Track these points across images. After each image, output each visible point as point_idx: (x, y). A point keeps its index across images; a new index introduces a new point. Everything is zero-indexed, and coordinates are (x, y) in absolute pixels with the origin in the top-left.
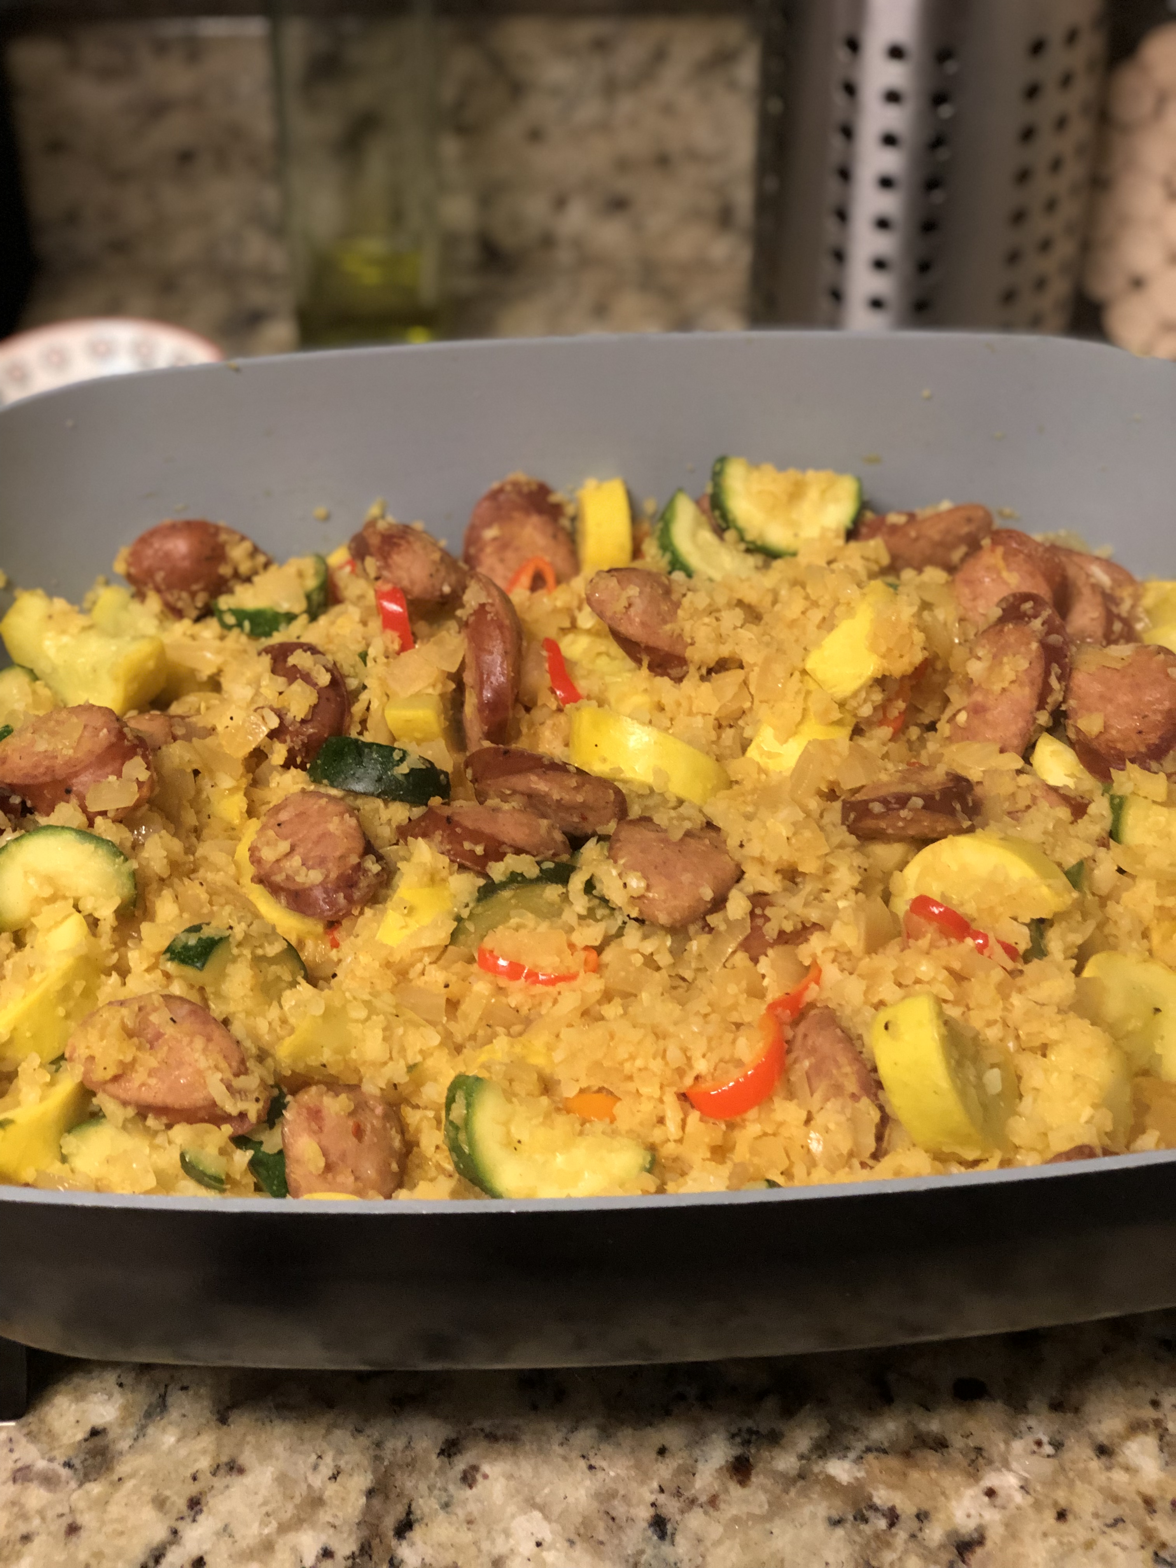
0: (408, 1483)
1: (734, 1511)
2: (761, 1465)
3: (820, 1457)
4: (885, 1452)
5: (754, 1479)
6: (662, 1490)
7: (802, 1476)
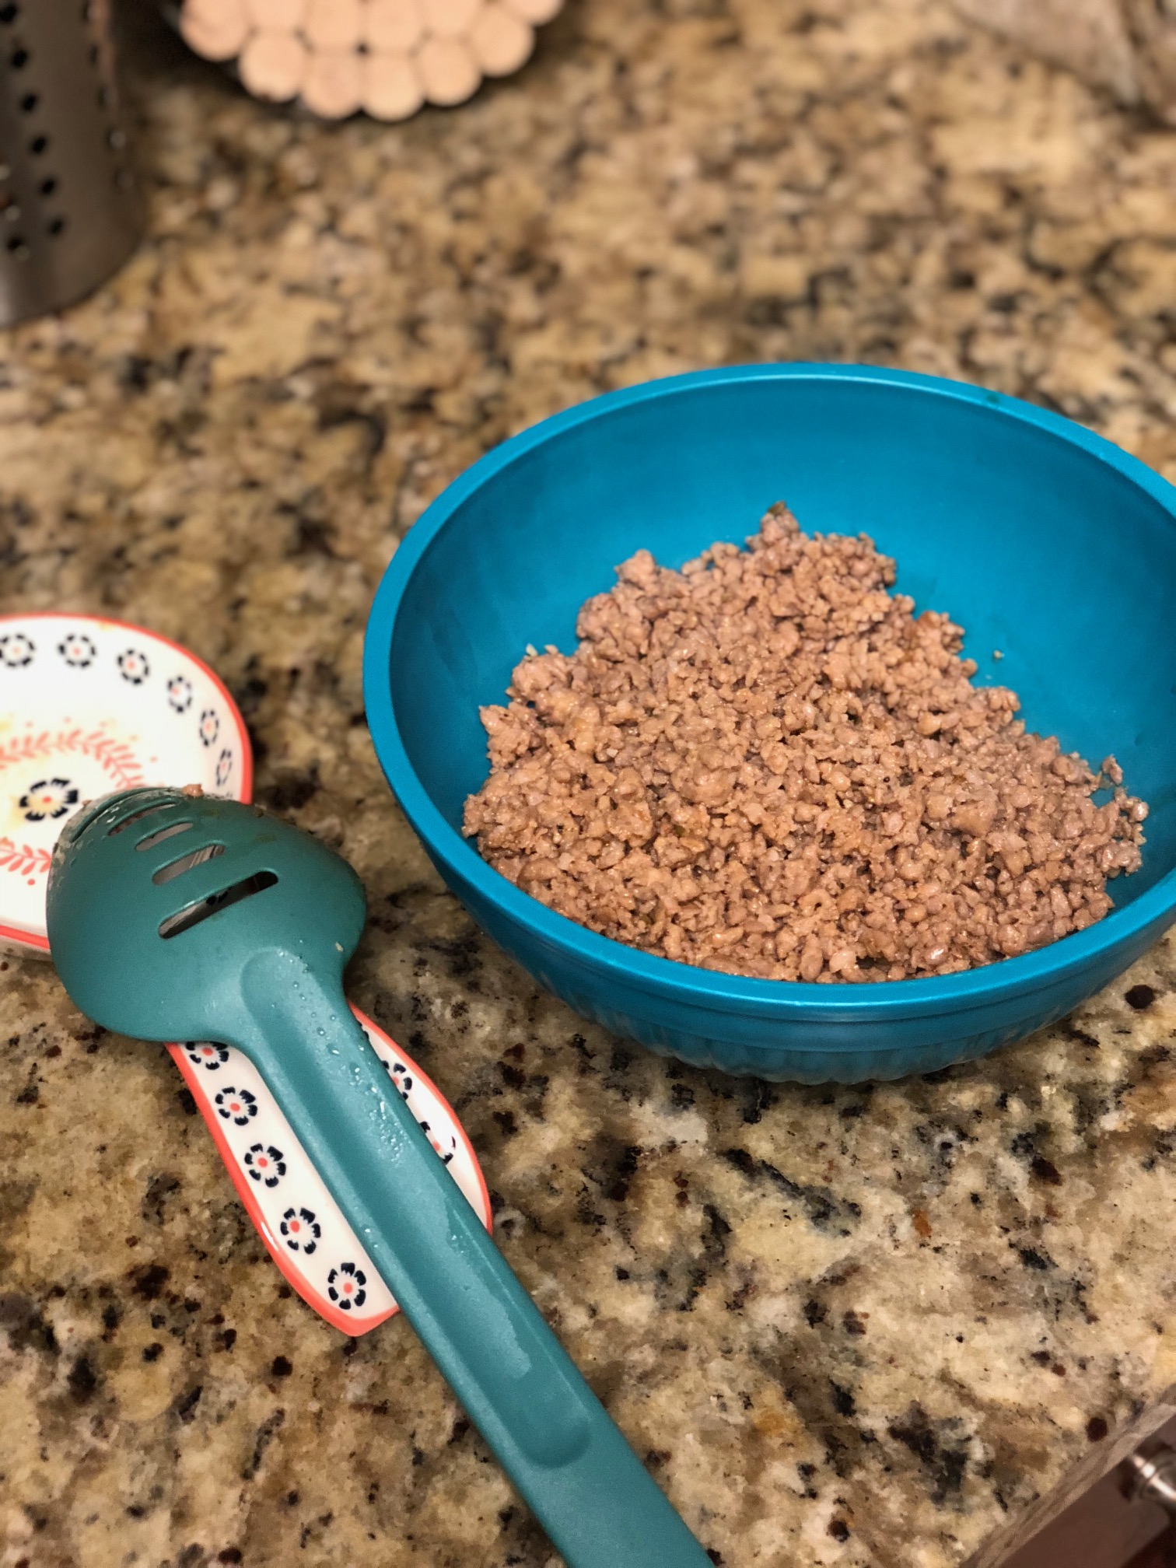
0: (810, 1365)
1: (1073, 1209)
2: (1056, 1158)
3: (1090, 1122)
4: (1130, 1086)
5: (1061, 1173)
6: (1006, 1230)
7: (1092, 1146)
